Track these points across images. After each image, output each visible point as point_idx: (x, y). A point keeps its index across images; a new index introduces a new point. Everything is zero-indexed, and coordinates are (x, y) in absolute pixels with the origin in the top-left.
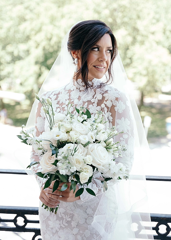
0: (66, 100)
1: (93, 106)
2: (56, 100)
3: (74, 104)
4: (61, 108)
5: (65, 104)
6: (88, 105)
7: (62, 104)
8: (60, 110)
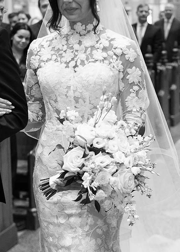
0: (63, 45)
1: (98, 51)
2: (50, 47)
3: (74, 50)
4: (58, 54)
5: (62, 50)
6: (91, 51)
7: (59, 50)
8: (57, 57)
